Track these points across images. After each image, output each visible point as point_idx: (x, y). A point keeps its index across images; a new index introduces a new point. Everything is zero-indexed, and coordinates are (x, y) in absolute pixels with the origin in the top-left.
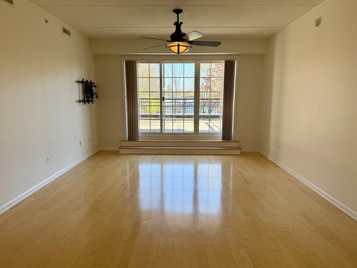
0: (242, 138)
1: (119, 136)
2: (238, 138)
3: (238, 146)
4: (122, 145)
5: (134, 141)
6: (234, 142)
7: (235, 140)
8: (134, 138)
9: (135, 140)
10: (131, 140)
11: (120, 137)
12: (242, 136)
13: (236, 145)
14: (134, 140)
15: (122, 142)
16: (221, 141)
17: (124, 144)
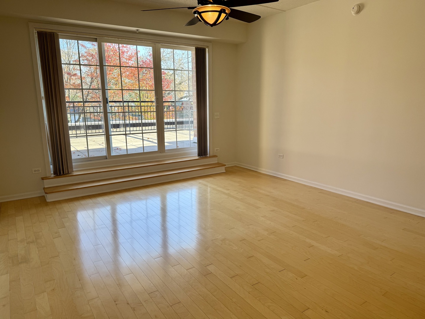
0: (219, 151)
1: (35, 171)
2: (215, 151)
3: (217, 162)
4: (46, 187)
5: (65, 176)
6: (210, 157)
7: (211, 155)
8: (66, 171)
9: (68, 173)
10: (60, 175)
11: (37, 172)
12: (219, 149)
13: (214, 161)
14: (66, 174)
15: (45, 181)
16: (197, 158)
17: (48, 184)
